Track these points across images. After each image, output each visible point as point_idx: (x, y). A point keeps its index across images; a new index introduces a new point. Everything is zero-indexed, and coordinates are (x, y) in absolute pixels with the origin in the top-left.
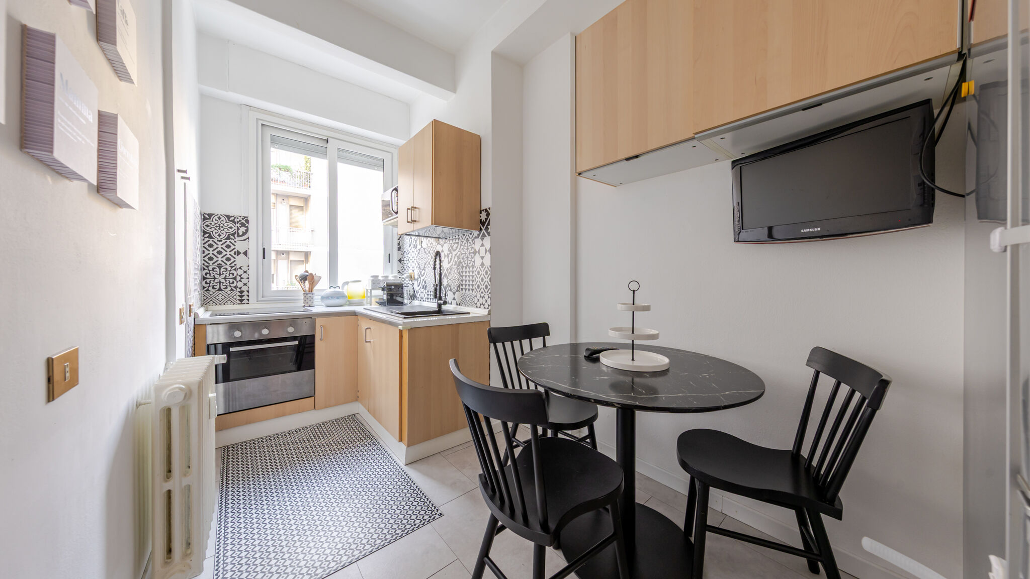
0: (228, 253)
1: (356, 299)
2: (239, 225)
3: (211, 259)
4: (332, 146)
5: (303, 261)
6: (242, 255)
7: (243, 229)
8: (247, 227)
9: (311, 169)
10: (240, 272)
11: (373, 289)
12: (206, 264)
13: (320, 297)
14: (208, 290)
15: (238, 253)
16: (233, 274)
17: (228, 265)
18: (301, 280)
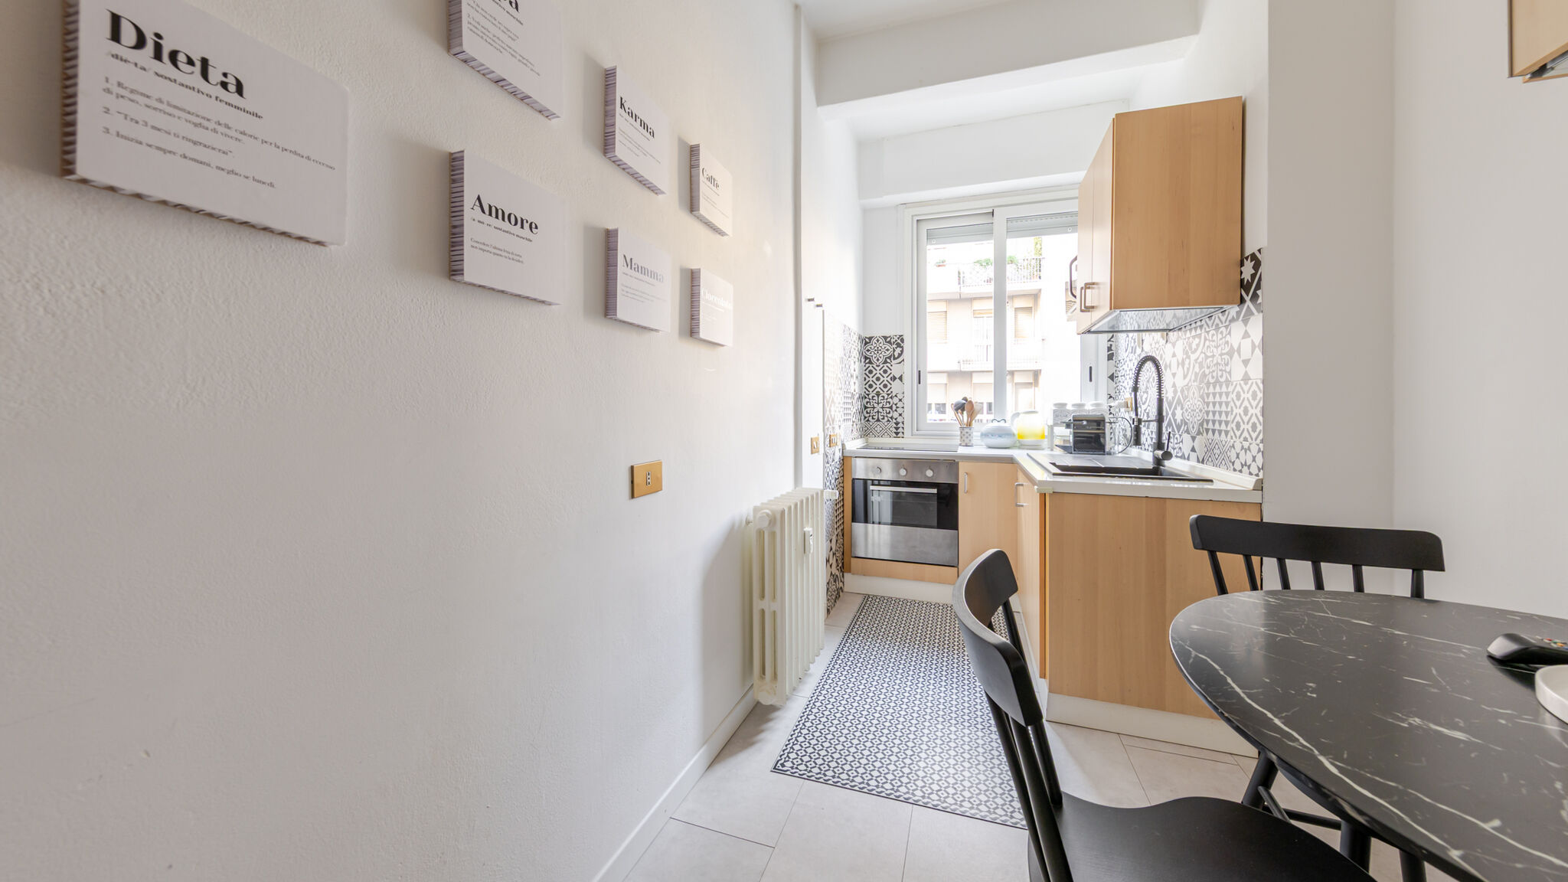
0: (885, 379)
1: (1028, 440)
2: (895, 346)
3: (871, 386)
4: (999, 220)
5: (1031, 384)
6: (897, 380)
7: (898, 350)
8: (902, 347)
9: (1043, 251)
10: (896, 400)
11: (1056, 424)
12: (867, 392)
13: (979, 434)
14: (868, 420)
15: (894, 378)
16: (889, 403)
17: (885, 392)
18: (957, 410)
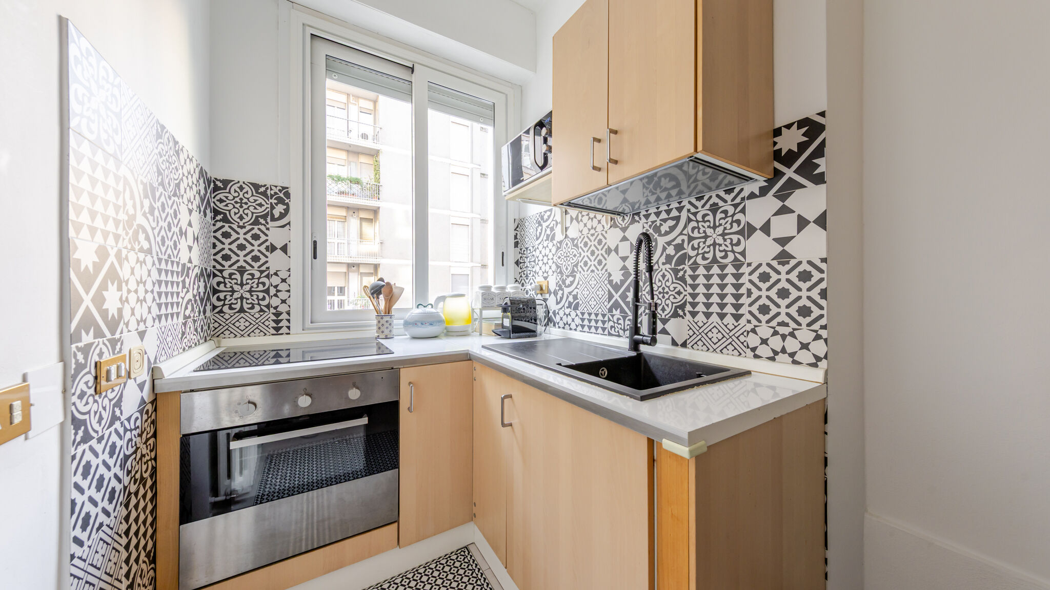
0: (256, 248)
1: (458, 325)
2: (273, 201)
3: (226, 258)
4: (420, 79)
5: (372, 273)
6: (278, 251)
7: (280, 208)
8: (287, 205)
10: (275, 280)
11: (485, 307)
12: (219, 267)
14: (221, 311)
15: (272, 248)
16: (264, 284)
17: (256, 268)
18: (372, 294)
